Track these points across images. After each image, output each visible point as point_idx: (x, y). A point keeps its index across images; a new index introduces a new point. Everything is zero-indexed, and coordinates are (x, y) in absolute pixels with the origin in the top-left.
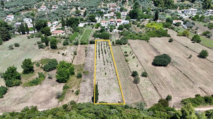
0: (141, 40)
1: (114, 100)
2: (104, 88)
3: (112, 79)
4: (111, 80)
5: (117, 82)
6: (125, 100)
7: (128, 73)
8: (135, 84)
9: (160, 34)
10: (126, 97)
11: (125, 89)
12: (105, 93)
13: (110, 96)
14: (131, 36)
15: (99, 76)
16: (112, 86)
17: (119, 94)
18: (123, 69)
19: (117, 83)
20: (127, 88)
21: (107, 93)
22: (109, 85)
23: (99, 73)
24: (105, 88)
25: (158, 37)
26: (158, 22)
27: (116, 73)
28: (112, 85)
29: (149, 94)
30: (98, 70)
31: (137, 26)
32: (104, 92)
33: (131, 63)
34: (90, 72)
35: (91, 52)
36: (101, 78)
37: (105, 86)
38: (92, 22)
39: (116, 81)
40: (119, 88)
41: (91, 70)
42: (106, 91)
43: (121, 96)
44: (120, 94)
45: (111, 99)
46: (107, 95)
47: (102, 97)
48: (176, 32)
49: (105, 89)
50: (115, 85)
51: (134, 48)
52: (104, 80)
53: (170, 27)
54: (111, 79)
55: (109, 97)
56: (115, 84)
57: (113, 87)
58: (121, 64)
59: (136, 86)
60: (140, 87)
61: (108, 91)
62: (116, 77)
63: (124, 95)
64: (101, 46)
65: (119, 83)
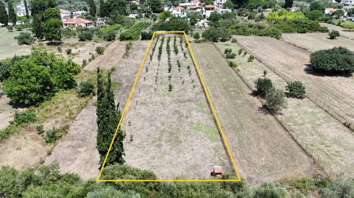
0: (261, 36)
1: (194, 167)
2: (159, 125)
3: (189, 101)
4: (187, 103)
5: (206, 109)
6: (242, 166)
7: (240, 88)
8: (270, 117)
9: (303, 27)
10: (243, 156)
11: (235, 129)
12: (160, 140)
13: (179, 152)
14: (237, 28)
15: (151, 93)
16: (189, 120)
17: (214, 144)
18: (224, 80)
19: (204, 112)
20: (241, 125)
21: (169, 141)
22: (177, 116)
23: (151, 86)
24: (163, 124)
25: (298, 32)
26: (293, 10)
27: (203, 87)
28: (187, 117)
29: (336, 147)
30: (150, 82)
31: (248, 19)
32: (157, 136)
33: (245, 69)
34: (126, 84)
35: (141, 51)
36: (154, 100)
37: (163, 119)
38: (154, 13)
39: (200, 105)
40: (213, 124)
41: (128, 80)
42: (165, 135)
43: (223, 152)
44: (217, 146)
45: (179, 160)
46: (166, 147)
47: (147, 153)
48: (338, 25)
49: (163, 128)
50: (199, 116)
51: (248, 46)
52: (162, 103)
53: (321, 18)
54: (185, 102)
55: (173, 152)
56: (200, 114)
57: (191, 122)
58: (217, 71)
59: (275, 122)
60: (290, 125)
61: (171, 134)
62: (203, 96)
63: (234, 150)
64: (168, 41)
65: (212, 112)
